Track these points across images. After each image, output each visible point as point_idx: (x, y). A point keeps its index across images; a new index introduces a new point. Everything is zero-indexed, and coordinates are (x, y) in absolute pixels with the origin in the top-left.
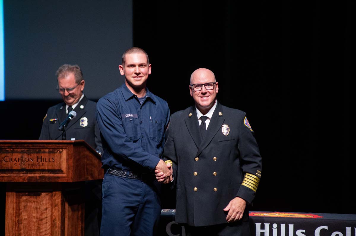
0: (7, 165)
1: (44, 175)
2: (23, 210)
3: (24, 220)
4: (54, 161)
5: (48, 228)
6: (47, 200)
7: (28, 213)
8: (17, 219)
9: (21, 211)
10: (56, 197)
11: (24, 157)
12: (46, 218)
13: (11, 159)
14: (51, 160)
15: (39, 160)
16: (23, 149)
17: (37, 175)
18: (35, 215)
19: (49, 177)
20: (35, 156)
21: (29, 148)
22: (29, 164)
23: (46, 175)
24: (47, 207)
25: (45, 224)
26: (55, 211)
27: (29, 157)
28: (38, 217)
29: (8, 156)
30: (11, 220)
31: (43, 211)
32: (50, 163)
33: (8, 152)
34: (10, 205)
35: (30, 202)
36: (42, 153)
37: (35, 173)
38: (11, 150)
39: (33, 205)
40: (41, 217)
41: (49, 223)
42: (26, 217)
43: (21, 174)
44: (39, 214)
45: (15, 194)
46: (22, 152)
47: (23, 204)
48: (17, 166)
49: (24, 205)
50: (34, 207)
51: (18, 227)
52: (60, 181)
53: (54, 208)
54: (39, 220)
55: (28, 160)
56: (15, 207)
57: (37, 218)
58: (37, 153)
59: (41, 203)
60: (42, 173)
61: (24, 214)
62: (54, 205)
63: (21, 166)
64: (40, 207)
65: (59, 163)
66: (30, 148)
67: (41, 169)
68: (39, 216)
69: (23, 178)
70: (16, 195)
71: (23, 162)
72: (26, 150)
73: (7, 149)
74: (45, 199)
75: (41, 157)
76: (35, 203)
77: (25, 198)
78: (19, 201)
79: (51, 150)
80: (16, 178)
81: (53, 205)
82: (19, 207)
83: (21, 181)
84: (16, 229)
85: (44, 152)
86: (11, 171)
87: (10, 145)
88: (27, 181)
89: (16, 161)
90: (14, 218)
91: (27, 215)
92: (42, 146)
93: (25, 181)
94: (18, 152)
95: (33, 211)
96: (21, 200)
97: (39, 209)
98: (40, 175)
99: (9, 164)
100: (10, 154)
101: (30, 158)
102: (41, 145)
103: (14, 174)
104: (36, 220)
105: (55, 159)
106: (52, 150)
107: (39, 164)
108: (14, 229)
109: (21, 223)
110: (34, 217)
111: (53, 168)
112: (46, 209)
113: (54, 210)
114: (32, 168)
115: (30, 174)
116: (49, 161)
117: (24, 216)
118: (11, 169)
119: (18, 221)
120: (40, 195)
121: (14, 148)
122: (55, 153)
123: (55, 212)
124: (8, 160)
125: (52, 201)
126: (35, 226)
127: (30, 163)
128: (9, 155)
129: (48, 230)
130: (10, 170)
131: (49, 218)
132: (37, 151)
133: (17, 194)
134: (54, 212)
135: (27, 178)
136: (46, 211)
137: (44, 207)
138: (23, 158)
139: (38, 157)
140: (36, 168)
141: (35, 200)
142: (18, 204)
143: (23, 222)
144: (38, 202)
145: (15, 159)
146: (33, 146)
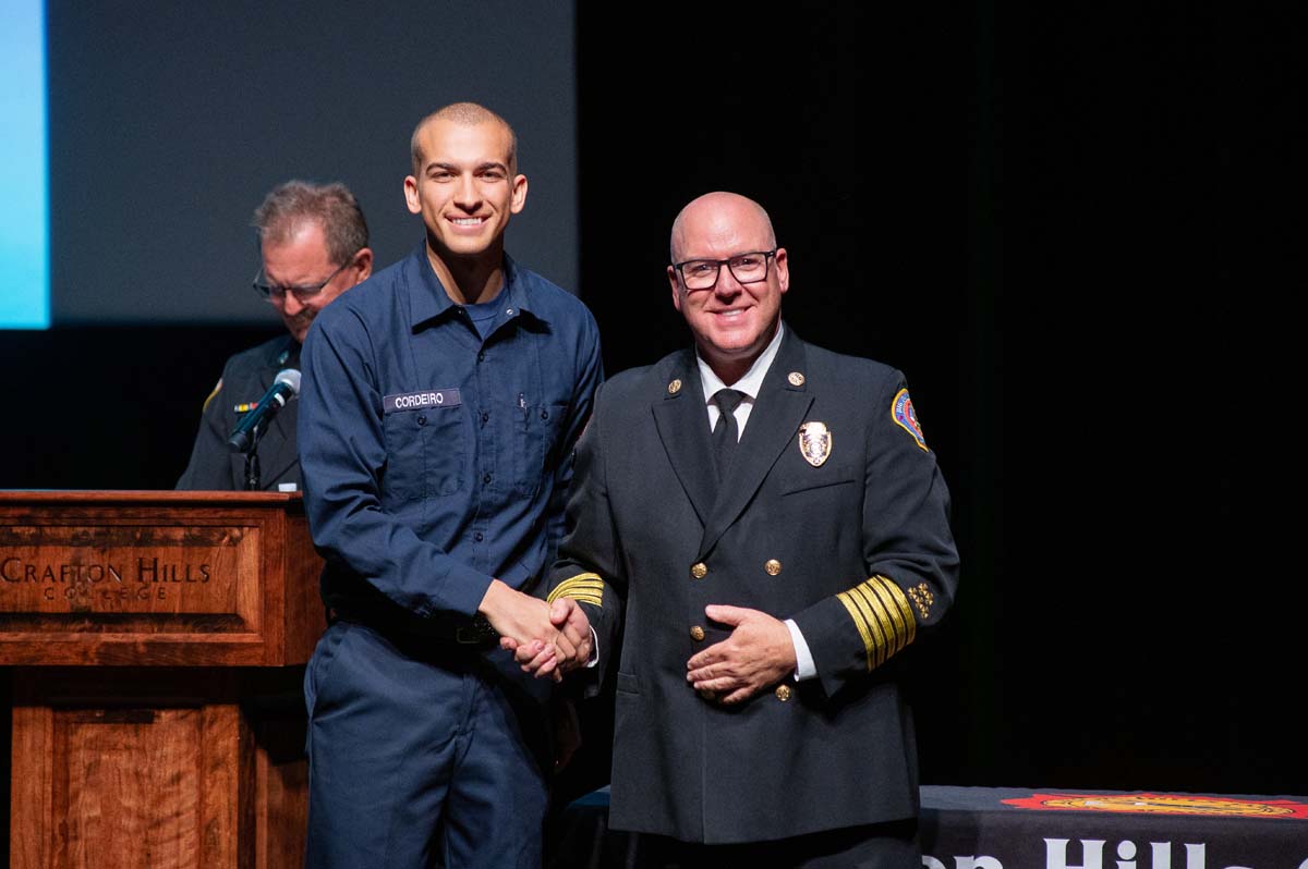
0: (16, 596)
1: (166, 635)
2: (82, 781)
3: (87, 824)
4: (208, 577)
5: (188, 856)
6: (178, 741)
7: (104, 794)
8: (59, 820)
9: (73, 786)
10: (216, 729)
11: (82, 562)
12: (178, 814)
13: (30, 571)
14: (195, 574)
15: (147, 575)
16: (80, 530)
17: (137, 635)
18: (129, 802)
19: (187, 643)
20: (128, 556)
21: (104, 522)
22: (105, 593)
23: (177, 637)
24: (182, 769)
25: (174, 843)
26: (213, 786)
27: (103, 560)
28: (146, 813)
29: (20, 556)
30: (36, 822)
31: (165, 786)
32: (193, 585)
33: (17, 541)
34: (29, 759)
35: (113, 748)
36: (156, 545)
37: (130, 627)
38: (33, 530)
39: (124, 761)
40: (155, 812)
41: (192, 836)
42: (96, 812)
43: (73, 631)
44: (148, 801)
45: (49, 714)
46: (77, 541)
47: (82, 757)
48: (56, 598)
49: (87, 762)
50: (126, 770)
51: (65, 853)
52: (231, 660)
53: (211, 772)
54: (148, 824)
55: (99, 576)
56: (48, 769)
57: (140, 817)
58: (140, 543)
59: (158, 754)
60: (160, 631)
61: (88, 800)
62: (209, 761)
63: (71, 597)
64: (151, 770)
65: (227, 585)
66: (111, 522)
67: (152, 611)
68: (147, 807)
69: (80, 649)
70: (55, 721)
71: (79, 584)
72: (92, 531)
73: (16, 530)
74: (171, 736)
75: (156, 560)
76: (131, 754)
77: (88, 732)
78: (67, 743)
79: (195, 531)
80: (52, 650)
81: (206, 764)
82: (67, 771)
83: (73, 660)
84: (56, 862)
85: (167, 542)
86: (33, 618)
87: (27, 511)
88: (96, 662)
89: (53, 580)
90: (47, 818)
91: (99, 803)
92: (160, 517)
93: (88, 664)
94: (58, 542)
95: (124, 788)
96: (75, 740)
97: (147, 781)
98: (152, 637)
99: (22, 589)
100: (27, 548)
101: (110, 566)
102: (157, 512)
103: (42, 631)
104: (138, 826)
105: (212, 569)
106: (198, 534)
107: (146, 591)
108: (46, 860)
109: (76, 838)
110: (128, 811)
111: (203, 610)
112: (177, 778)
113: (208, 783)
114: (116, 610)
115: (109, 631)
116: (188, 577)
117: (88, 807)
118: (30, 610)
119: (64, 827)
120: (151, 722)
121: (43, 523)
122: (210, 544)
123: (215, 789)
124: (20, 573)
125: (200, 745)
126: (131, 850)
127: (109, 587)
128: (24, 552)
129: (186, 865)
130: (27, 614)
131: (189, 817)
132: (138, 535)
133: (59, 716)
134: (208, 790)
135: (97, 649)
136: (175, 788)
137: (170, 771)
138: (80, 566)
139: (141, 559)
140: (132, 609)
141: (133, 741)
142: (63, 756)
143: (83, 832)
144: (144, 748)
145: (49, 568)
146: (121, 517)
